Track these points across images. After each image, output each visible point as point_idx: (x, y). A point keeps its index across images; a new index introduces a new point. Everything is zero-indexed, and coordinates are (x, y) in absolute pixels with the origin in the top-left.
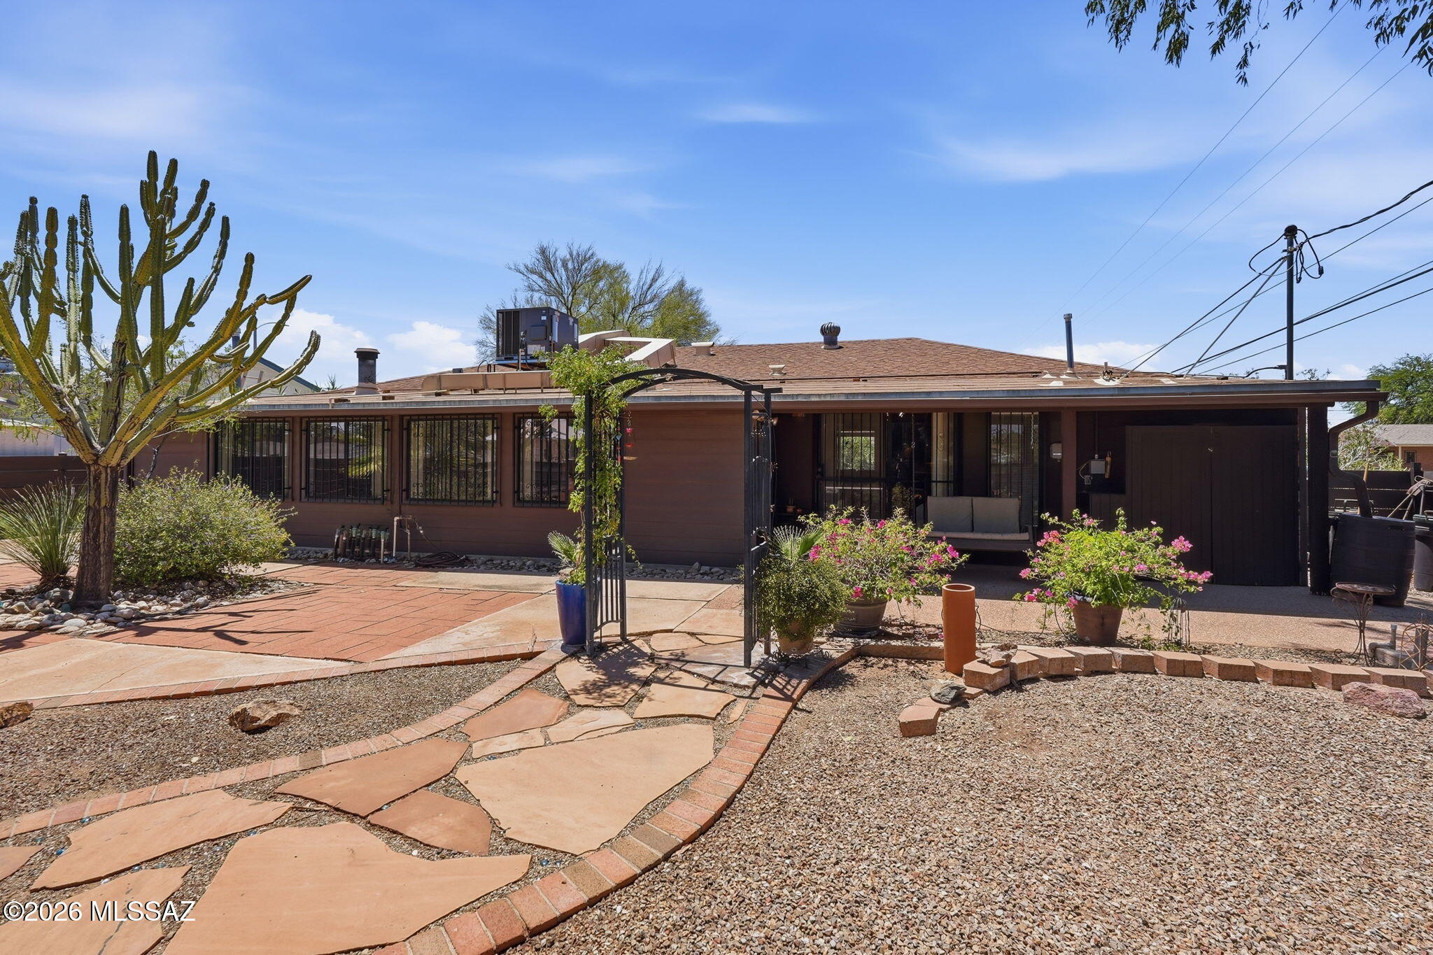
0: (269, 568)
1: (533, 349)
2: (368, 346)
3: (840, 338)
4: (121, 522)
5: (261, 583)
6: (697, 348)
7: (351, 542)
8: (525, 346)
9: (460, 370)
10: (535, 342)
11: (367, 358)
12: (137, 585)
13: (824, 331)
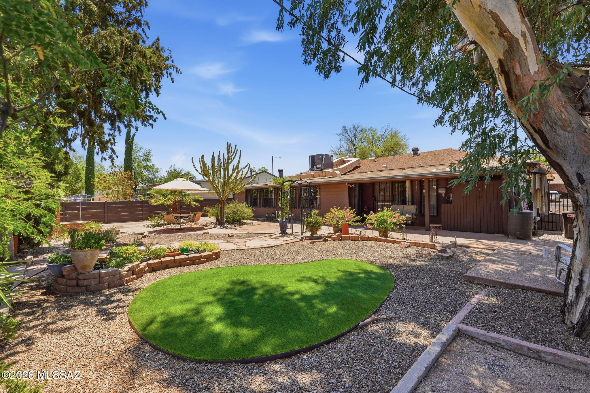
0: (250, 221)
1: (318, 166)
2: (280, 169)
3: (419, 152)
4: (225, 211)
5: (248, 224)
6: (370, 160)
7: (269, 217)
8: (316, 165)
9: (301, 173)
10: (318, 164)
11: (281, 171)
12: (227, 222)
13: (413, 150)
